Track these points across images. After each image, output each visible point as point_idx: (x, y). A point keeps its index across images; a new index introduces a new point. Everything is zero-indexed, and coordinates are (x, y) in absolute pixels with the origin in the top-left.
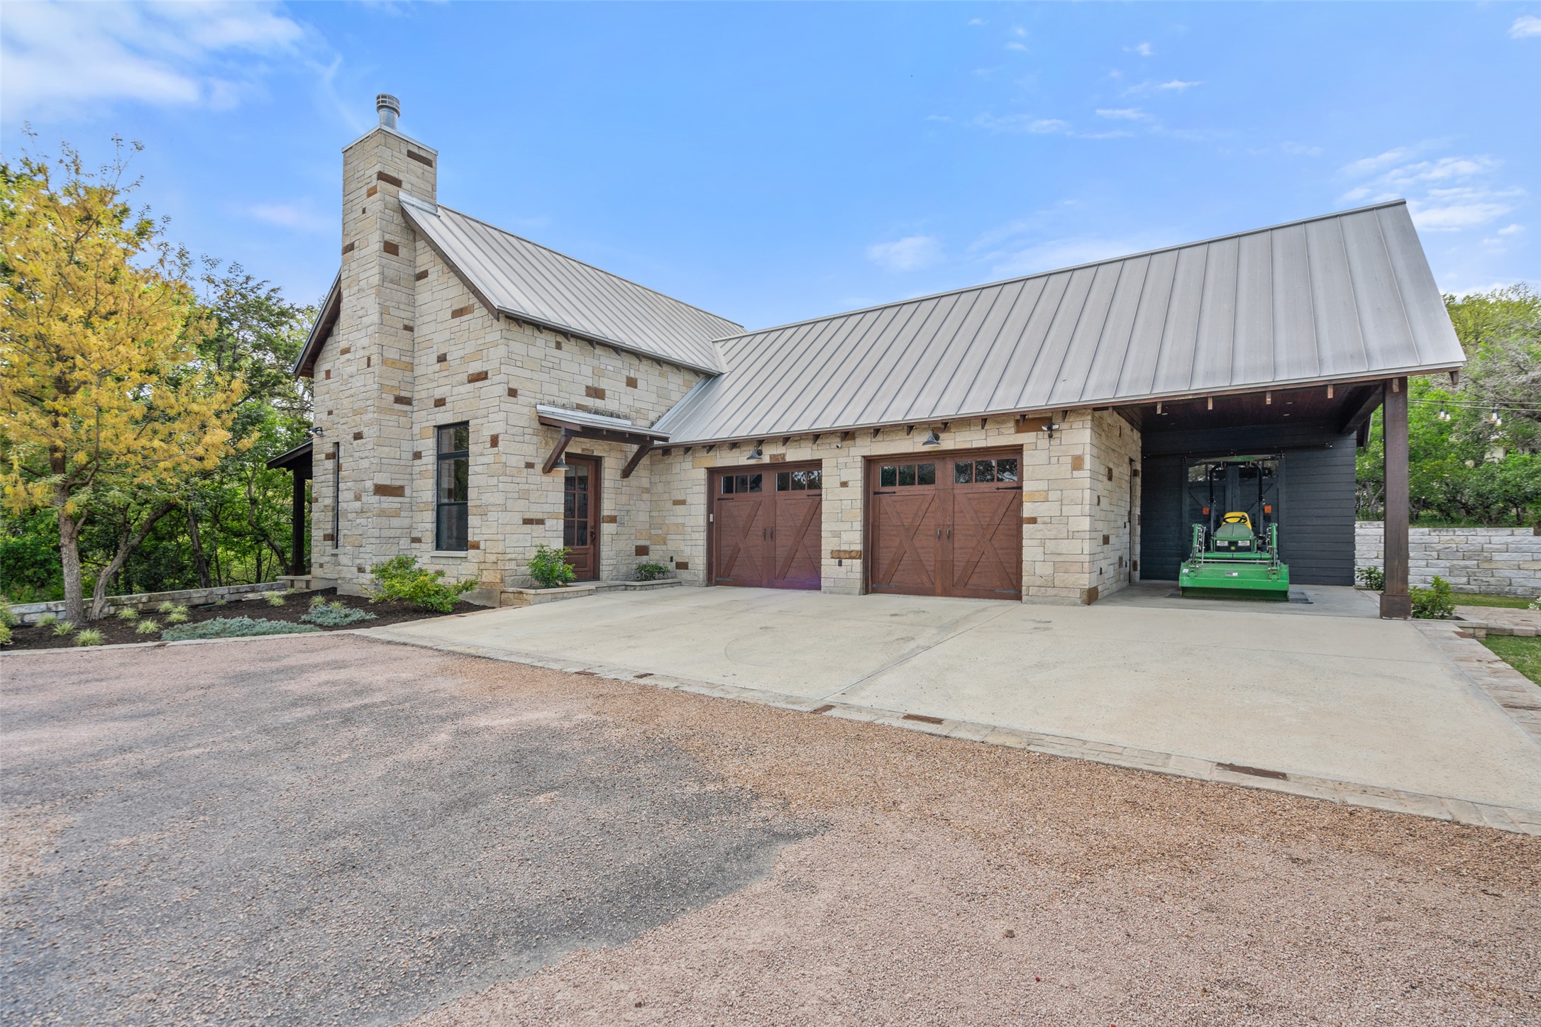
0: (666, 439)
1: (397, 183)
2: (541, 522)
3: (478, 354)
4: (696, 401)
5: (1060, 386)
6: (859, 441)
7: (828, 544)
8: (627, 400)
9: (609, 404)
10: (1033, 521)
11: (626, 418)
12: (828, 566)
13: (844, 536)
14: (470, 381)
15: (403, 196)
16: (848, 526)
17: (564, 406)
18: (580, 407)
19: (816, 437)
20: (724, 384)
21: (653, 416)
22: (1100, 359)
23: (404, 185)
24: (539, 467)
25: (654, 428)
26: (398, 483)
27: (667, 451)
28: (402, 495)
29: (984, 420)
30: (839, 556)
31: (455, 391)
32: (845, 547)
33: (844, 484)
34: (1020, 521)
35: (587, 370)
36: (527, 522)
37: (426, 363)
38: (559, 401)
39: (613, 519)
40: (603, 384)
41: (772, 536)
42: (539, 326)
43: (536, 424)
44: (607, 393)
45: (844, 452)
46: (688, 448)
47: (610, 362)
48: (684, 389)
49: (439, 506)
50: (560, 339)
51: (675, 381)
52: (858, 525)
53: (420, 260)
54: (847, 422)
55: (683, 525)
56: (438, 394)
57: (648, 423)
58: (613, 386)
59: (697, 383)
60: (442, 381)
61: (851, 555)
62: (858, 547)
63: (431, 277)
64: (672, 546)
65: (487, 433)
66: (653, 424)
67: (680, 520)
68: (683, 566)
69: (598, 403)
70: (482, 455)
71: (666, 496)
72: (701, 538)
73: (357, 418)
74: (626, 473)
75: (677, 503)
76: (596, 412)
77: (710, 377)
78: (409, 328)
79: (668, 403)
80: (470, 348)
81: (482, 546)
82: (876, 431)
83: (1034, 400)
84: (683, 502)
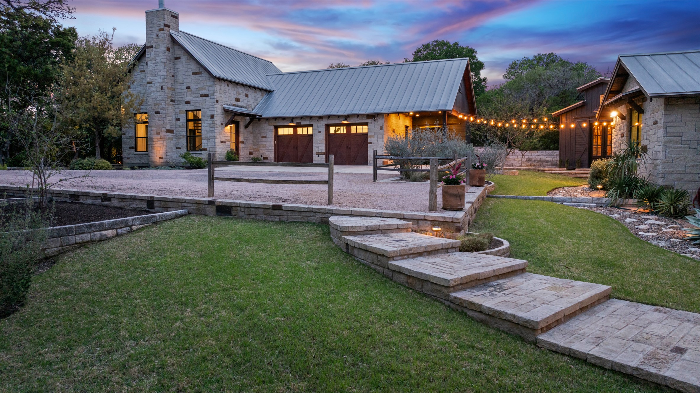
0: (261, 116)
1: (169, 26)
2: (225, 142)
3: (204, 88)
4: (266, 101)
5: (378, 107)
6: (324, 120)
7: (315, 150)
8: (246, 102)
9: (241, 103)
10: (371, 143)
11: (246, 108)
12: (315, 157)
13: (320, 148)
14: (201, 97)
15: (171, 31)
16: (321, 145)
17: (229, 105)
18: (234, 105)
19: (311, 118)
20: (276, 95)
21: (253, 107)
22: (388, 99)
23: (171, 27)
24: (224, 125)
25: (254, 111)
26: (172, 129)
27: (259, 120)
28: (173, 133)
29: (358, 115)
30: (318, 154)
31: (195, 99)
32: (320, 151)
33: (320, 132)
34: (368, 143)
35: (235, 93)
36: (222, 142)
37: (182, 88)
38: (229, 103)
39: (243, 142)
40: (239, 97)
41: (297, 148)
42: (224, 80)
43: (223, 112)
44: (241, 100)
45: (320, 122)
46: (267, 119)
47: (241, 90)
48: (262, 97)
49: (187, 136)
50: (229, 83)
51: (259, 94)
52: (324, 145)
53: (176, 53)
54: (320, 113)
55: (266, 145)
56: (187, 99)
57: (251, 109)
58: (242, 97)
59: (265, 95)
60: (188, 95)
61: (322, 153)
62: (325, 151)
63: (181, 60)
64: (261, 152)
65: (209, 114)
66: (253, 110)
67: (264, 143)
68: (266, 158)
69: (238, 103)
70: (207, 121)
71: (259, 135)
72: (272, 149)
73: (157, 106)
74: (246, 127)
75: (263, 137)
76: (238, 107)
77: (269, 92)
78: (173, 76)
79: (257, 102)
80: (200, 86)
81: (208, 149)
82: (329, 117)
83: (370, 111)
84: (265, 137)
